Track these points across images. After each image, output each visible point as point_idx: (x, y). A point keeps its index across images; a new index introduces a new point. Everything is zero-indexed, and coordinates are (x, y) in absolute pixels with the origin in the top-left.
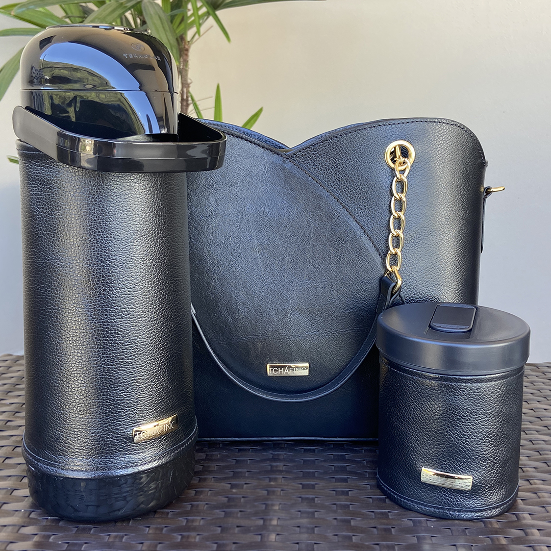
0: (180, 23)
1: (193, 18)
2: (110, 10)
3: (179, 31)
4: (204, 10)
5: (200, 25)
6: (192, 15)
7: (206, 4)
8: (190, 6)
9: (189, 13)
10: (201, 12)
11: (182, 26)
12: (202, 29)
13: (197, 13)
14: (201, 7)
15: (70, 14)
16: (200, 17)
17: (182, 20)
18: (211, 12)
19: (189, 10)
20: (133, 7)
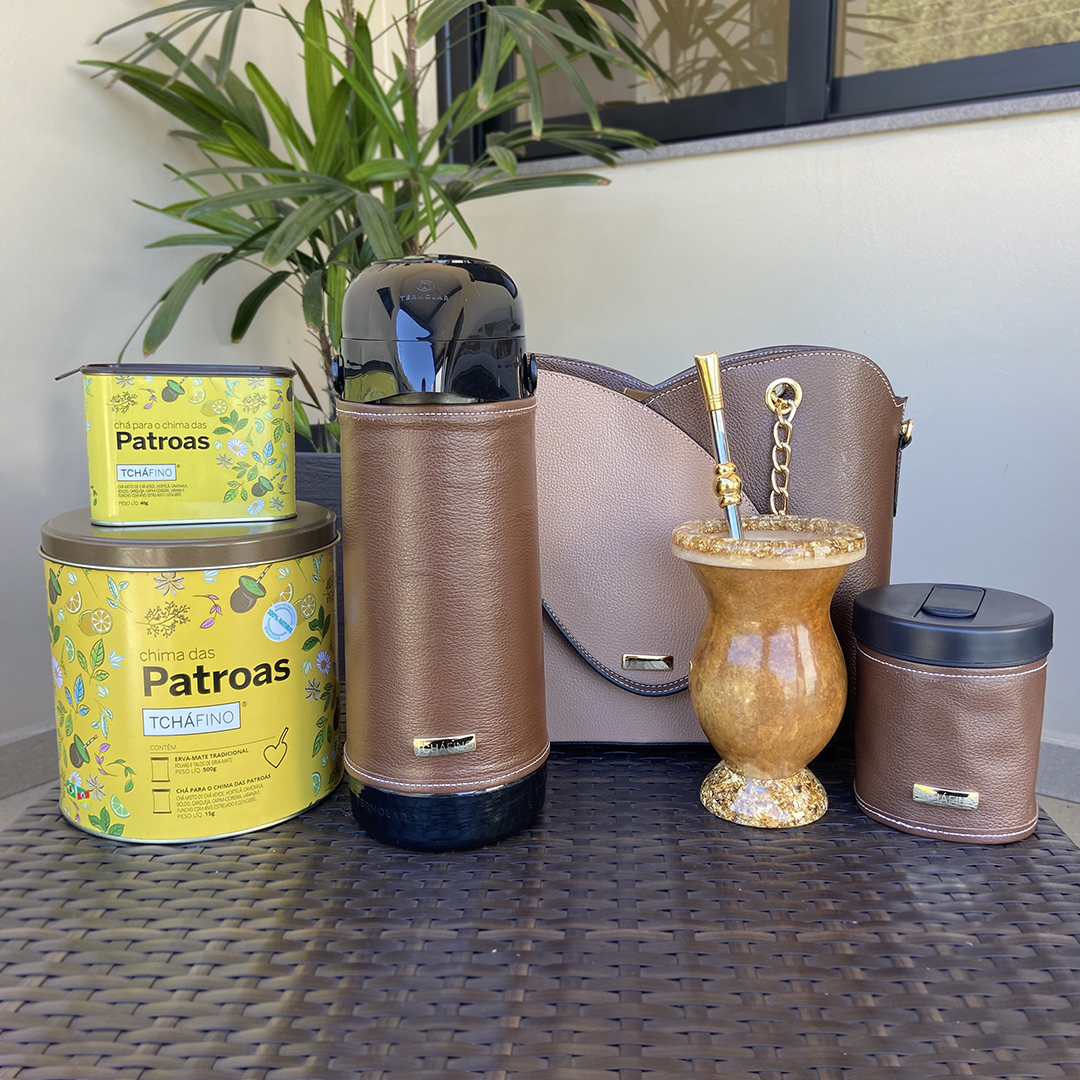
0: (410, 220)
1: (425, 215)
2: (313, 209)
3: (407, 233)
4: (440, 203)
5: (436, 224)
6: (425, 210)
7: (443, 195)
8: (421, 199)
9: (421, 208)
10: (436, 206)
11: (412, 225)
12: (439, 229)
13: (432, 208)
14: (436, 199)
15: (260, 216)
16: (435, 213)
17: (412, 217)
18: (450, 205)
19: (421, 204)
20: (344, 203)
